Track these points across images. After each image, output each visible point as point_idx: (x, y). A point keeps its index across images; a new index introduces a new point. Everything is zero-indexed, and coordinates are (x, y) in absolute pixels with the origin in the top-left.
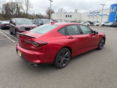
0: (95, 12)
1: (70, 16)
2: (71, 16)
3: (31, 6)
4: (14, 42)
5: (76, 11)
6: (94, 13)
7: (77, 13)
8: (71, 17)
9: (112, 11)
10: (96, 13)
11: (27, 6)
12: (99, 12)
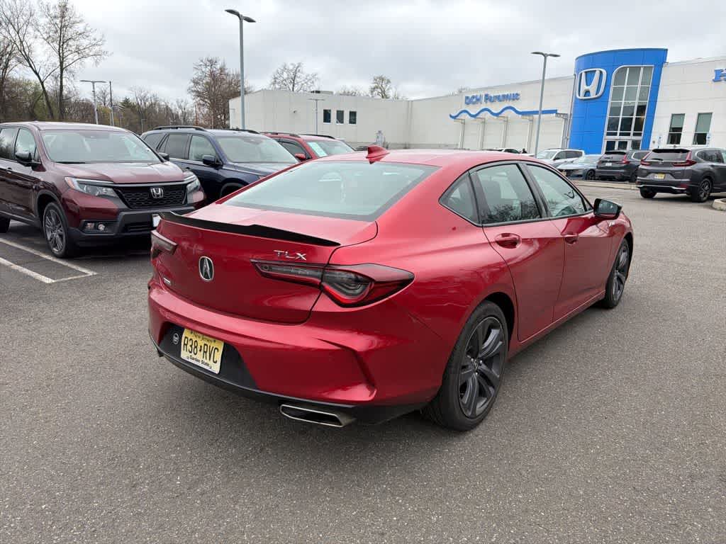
0: (492, 94)
1: (347, 117)
2: (353, 114)
3: (84, 42)
4: (48, 280)
5: (380, 87)
6: (488, 98)
7: (384, 96)
8: (353, 121)
9: (587, 92)
10: (498, 98)
11: (63, 42)
12: (516, 97)
